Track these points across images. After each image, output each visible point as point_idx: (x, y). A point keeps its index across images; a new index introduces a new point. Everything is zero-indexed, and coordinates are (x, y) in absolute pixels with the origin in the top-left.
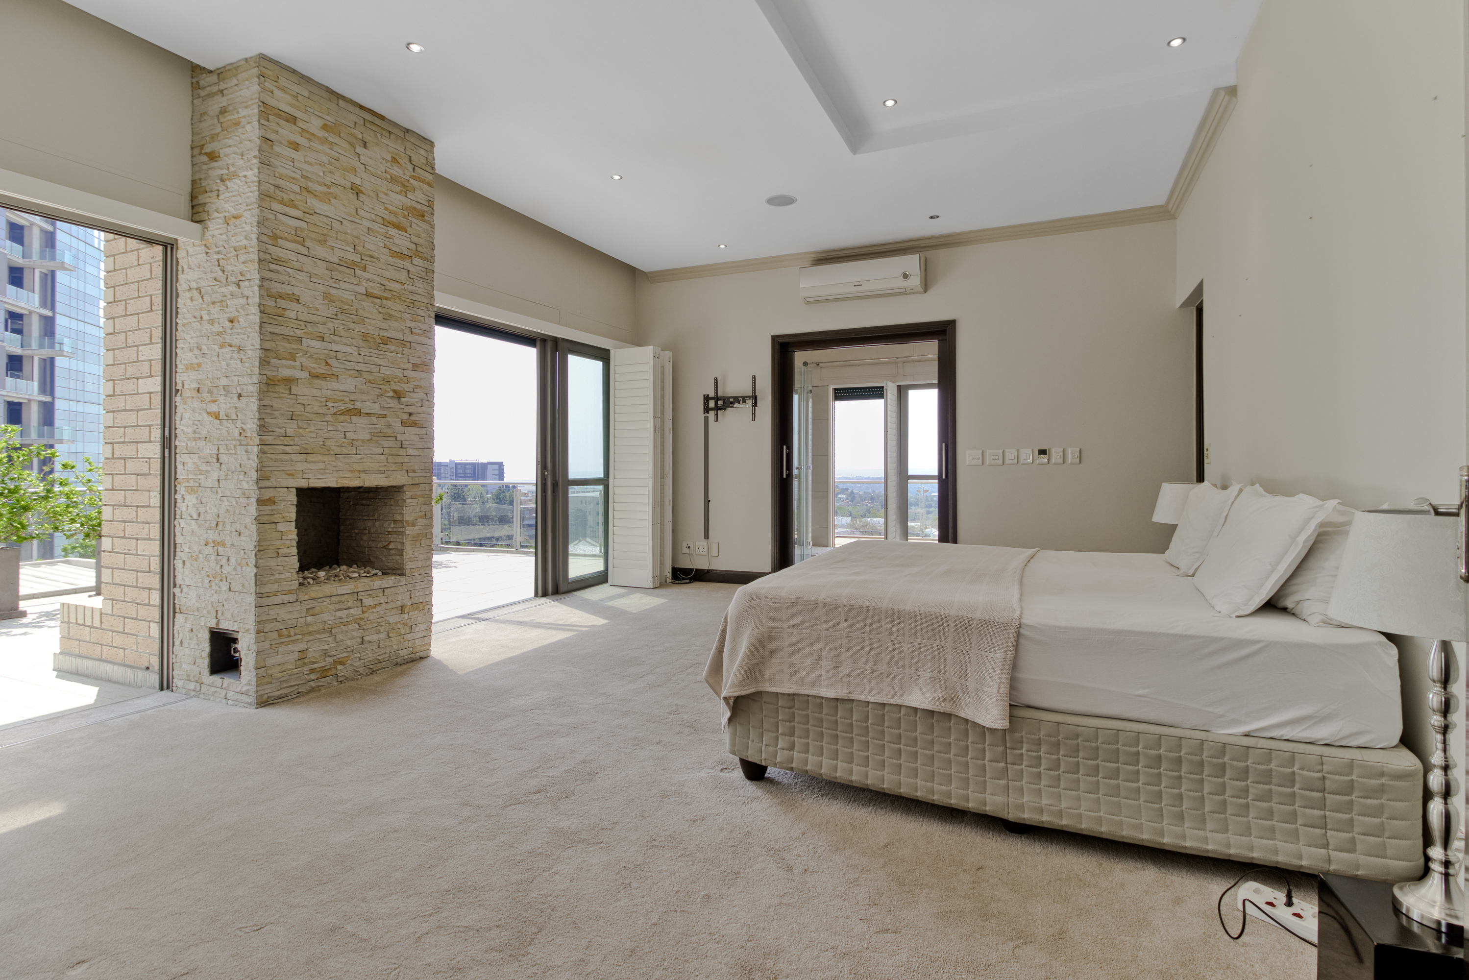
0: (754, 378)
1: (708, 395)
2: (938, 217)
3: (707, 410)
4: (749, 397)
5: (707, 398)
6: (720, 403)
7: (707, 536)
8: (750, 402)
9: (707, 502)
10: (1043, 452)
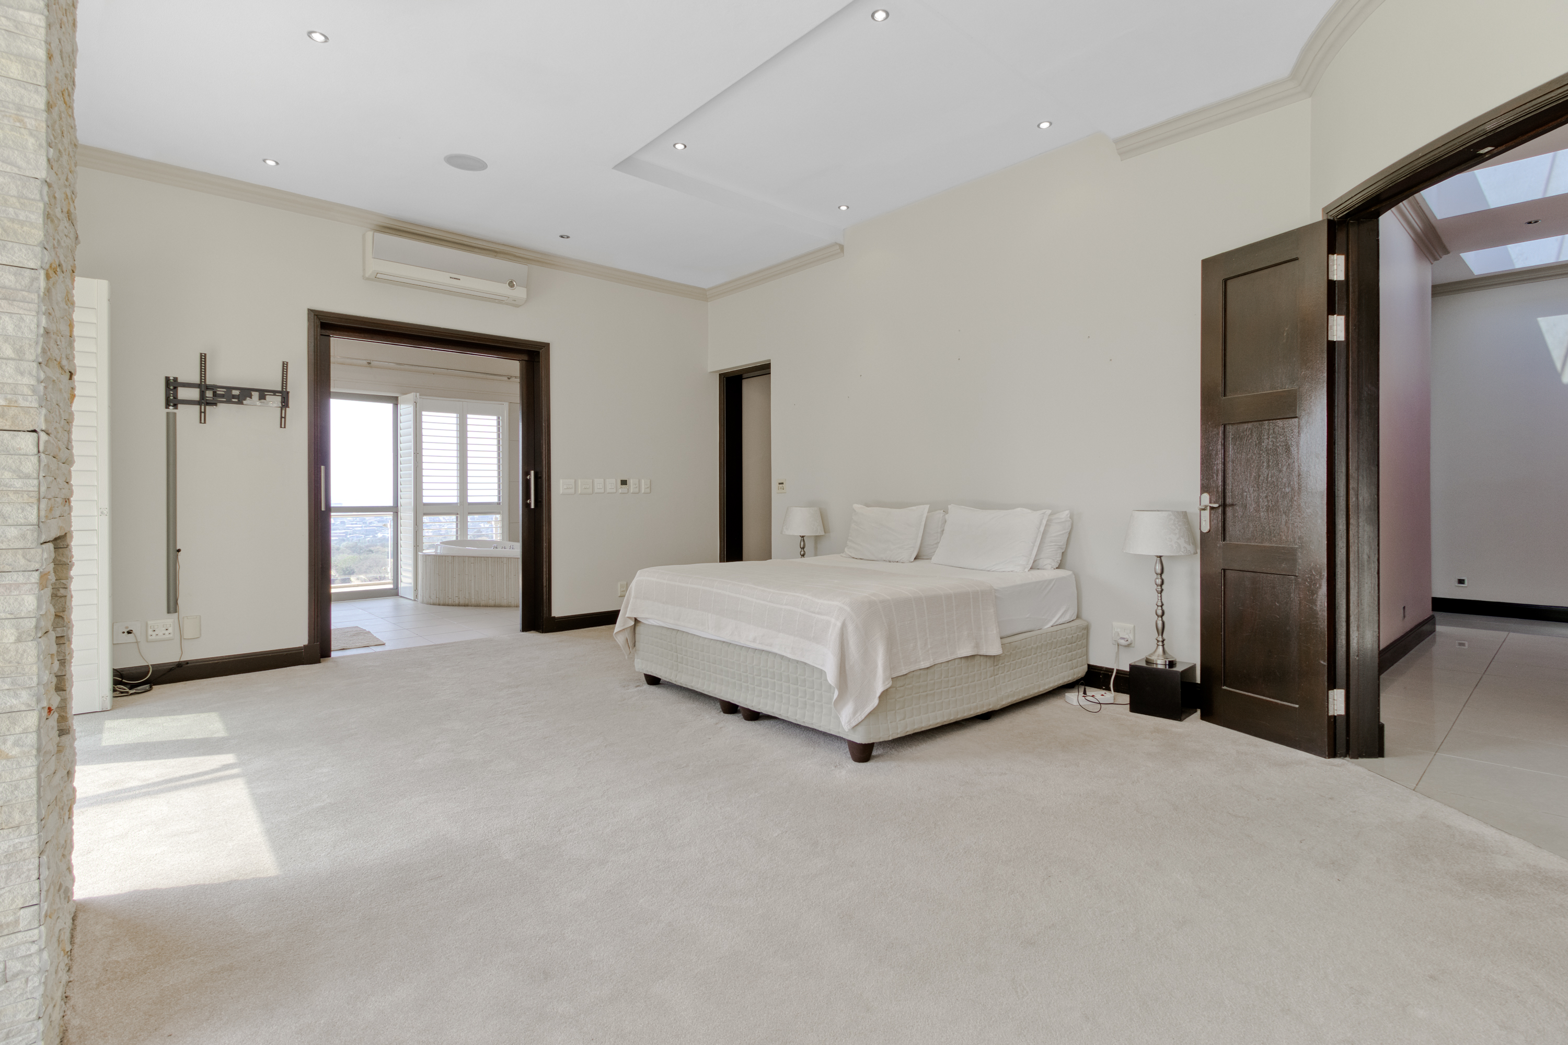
0: (285, 366)
1: (175, 379)
2: (568, 237)
3: (172, 401)
4: (274, 392)
5: (172, 385)
6: (209, 394)
7: (172, 606)
8: (276, 401)
9: (173, 552)
10: (624, 483)
